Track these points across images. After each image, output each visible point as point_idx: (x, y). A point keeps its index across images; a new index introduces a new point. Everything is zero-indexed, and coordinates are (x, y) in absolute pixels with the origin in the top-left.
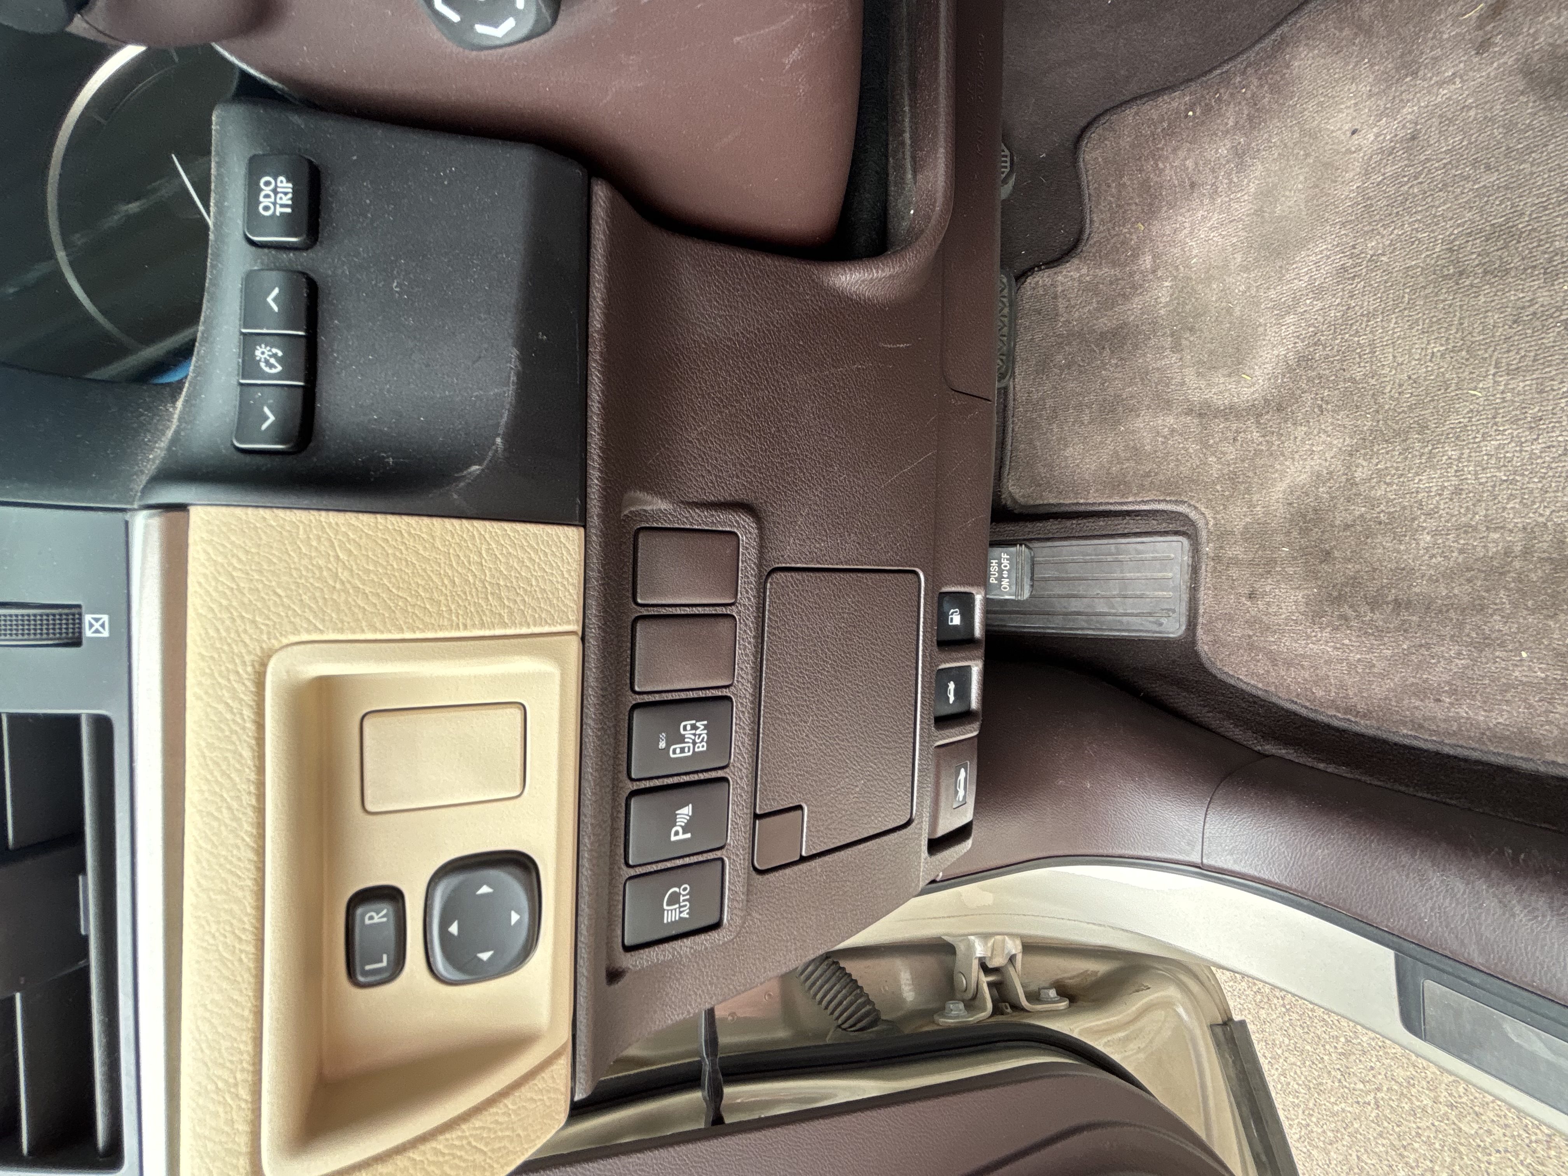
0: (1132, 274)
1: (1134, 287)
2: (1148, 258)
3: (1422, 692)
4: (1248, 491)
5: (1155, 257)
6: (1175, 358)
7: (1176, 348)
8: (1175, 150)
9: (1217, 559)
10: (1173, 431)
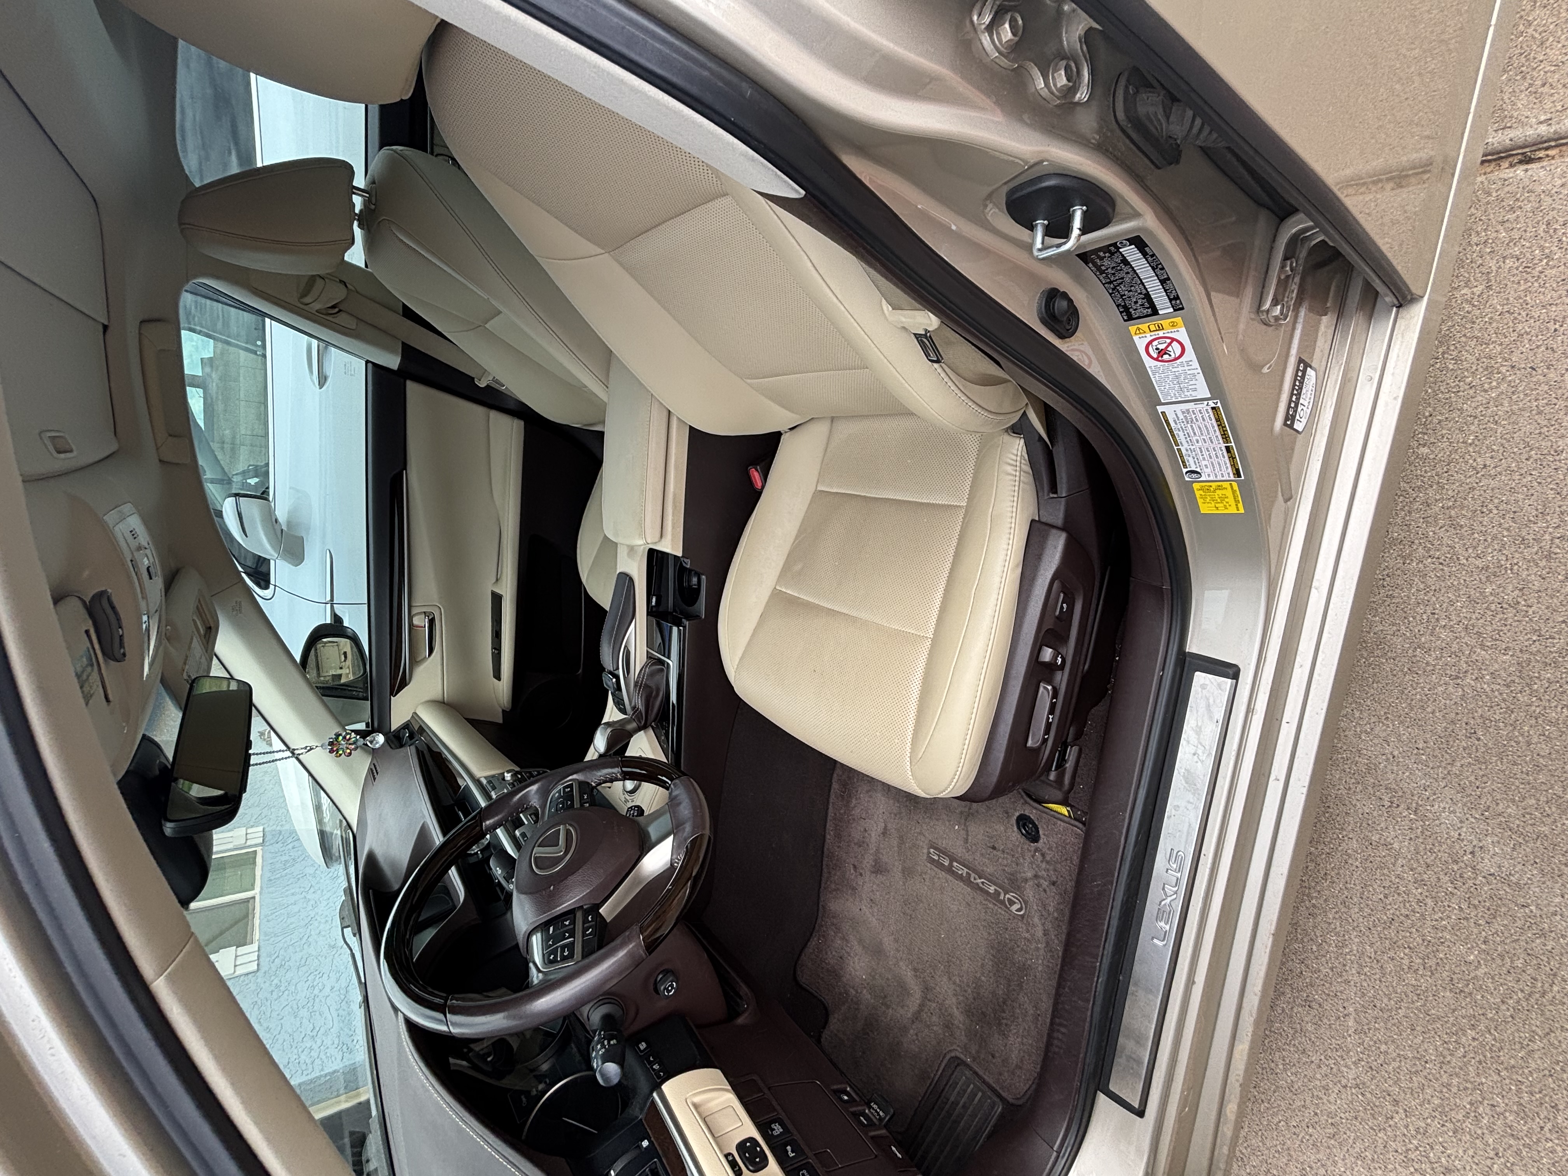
0: (852, 1000)
1: (857, 1004)
2: (851, 990)
3: (1036, 1017)
4: (952, 1024)
5: (853, 988)
6: (890, 1010)
7: (888, 1007)
8: (826, 953)
9: (974, 1060)
10: (916, 1035)
